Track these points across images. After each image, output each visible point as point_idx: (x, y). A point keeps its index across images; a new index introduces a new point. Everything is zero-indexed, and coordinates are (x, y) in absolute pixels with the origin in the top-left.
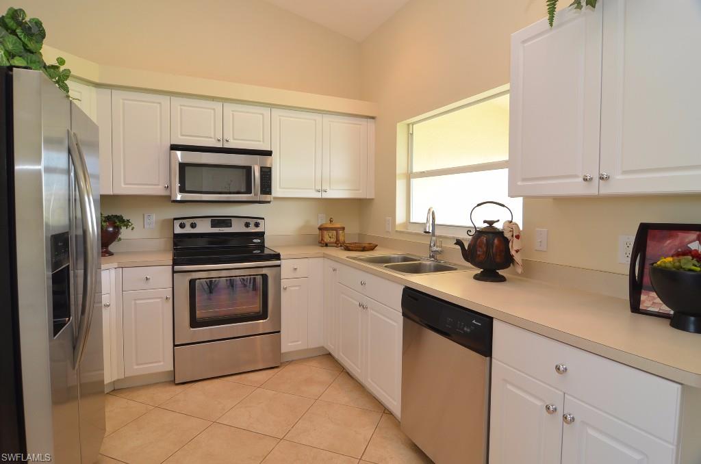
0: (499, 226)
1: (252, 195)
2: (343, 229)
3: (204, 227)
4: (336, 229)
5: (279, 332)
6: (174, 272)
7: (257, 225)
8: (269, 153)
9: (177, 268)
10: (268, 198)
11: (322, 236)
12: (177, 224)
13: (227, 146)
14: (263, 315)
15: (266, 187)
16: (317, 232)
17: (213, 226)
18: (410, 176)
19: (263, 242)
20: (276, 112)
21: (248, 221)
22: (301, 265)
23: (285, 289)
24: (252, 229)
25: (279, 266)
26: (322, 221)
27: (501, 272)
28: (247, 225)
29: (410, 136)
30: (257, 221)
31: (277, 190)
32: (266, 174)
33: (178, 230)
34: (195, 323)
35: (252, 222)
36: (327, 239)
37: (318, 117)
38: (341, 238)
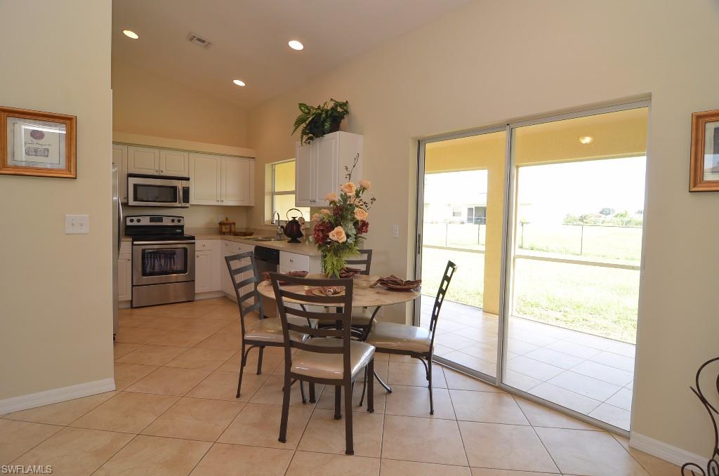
0: (297, 219)
1: (177, 203)
2: (234, 224)
3: (145, 222)
4: (230, 224)
5: (194, 281)
6: (133, 244)
7: (179, 221)
8: (188, 179)
9: (135, 243)
10: (187, 205)
11: (221, 228)
12: (128, 219)
13: (162, 174)
14: (185, 271)
15: (186, 199)
16: (218, 226)
17: (151, 221)
18: (273, 194)
19: (183, 231)
20: (191, 154)
21: (173, 218)
22: (207, 242)
23: (198, 256)
24: (176, 223)
25: (194, 243)
26: (221, 218)
27: (298, 239)
28: (173, 221)
29: (273, 171)
30: (180, 218)
31: (193, 200)
32: (186, 191)
33: (129, 223)
34: (144, 274)
35: (176, 219)
36: (224, 230)
37: (218, 158)
38: (233, 230)
